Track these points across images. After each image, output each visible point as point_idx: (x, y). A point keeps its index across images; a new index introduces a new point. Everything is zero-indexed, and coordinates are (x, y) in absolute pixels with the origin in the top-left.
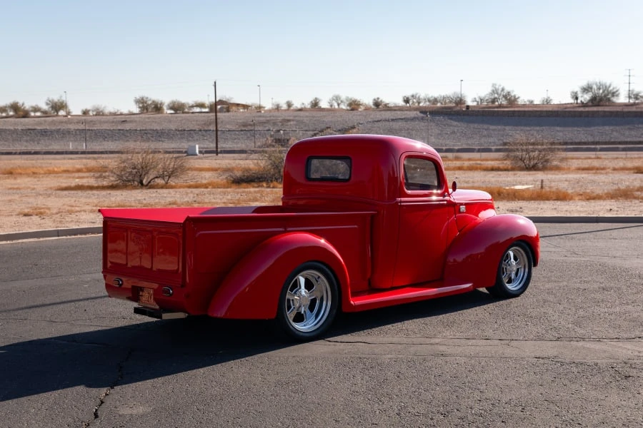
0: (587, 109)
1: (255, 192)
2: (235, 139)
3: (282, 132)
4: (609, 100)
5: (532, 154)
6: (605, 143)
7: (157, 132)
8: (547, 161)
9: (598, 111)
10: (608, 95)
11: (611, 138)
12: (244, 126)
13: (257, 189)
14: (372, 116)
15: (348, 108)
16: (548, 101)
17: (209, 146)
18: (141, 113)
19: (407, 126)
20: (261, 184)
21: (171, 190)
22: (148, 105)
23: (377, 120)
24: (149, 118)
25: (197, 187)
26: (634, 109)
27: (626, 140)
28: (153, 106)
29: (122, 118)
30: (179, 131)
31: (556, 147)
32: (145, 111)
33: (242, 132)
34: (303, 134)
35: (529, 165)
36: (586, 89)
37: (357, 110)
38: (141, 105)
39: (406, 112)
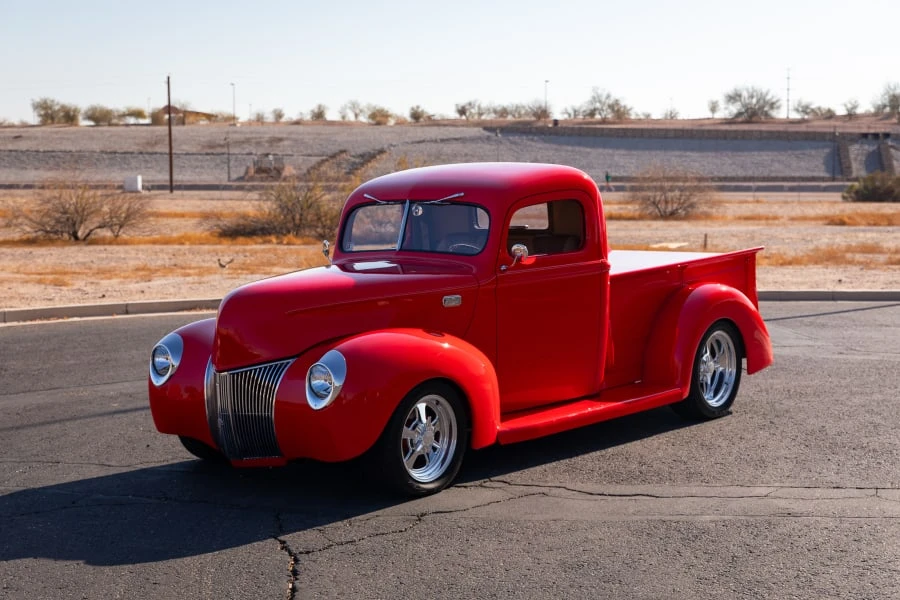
0: (734, 127)
1: (263, 251)
2: (197, 167)
3: (271, 157)
4: (766, 114)
5: (670, 195)
6: (764, 179)
7: (72, 156)
8: (692, 206)
9: (752, 131)
10: (763, 107)
11: (771, 171)
12: (211, 147)
13: (263, 247)
14: (409, 134)
15: (371, 121)
16: (672, 116)
17: (155, 178)
18: (43, 123)
19: (466, 151)
20: (268, 238)
21: (127, 248)
22: (55, 112)
23: (417, 139)
24: (57, 133)
25: (167, 242)
26: (803, 128)
27: (793, 175)
28: (62, 114)
29: (12, 132)
30: (106, 153)
31: (706, 184)
32: (49, 121)
33: (208, 157)
34: (304, 160)
35: (665, 212)
36: (733, 98)
37: (385, 124)
38: (42, 112)
39: (461, 129)
